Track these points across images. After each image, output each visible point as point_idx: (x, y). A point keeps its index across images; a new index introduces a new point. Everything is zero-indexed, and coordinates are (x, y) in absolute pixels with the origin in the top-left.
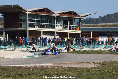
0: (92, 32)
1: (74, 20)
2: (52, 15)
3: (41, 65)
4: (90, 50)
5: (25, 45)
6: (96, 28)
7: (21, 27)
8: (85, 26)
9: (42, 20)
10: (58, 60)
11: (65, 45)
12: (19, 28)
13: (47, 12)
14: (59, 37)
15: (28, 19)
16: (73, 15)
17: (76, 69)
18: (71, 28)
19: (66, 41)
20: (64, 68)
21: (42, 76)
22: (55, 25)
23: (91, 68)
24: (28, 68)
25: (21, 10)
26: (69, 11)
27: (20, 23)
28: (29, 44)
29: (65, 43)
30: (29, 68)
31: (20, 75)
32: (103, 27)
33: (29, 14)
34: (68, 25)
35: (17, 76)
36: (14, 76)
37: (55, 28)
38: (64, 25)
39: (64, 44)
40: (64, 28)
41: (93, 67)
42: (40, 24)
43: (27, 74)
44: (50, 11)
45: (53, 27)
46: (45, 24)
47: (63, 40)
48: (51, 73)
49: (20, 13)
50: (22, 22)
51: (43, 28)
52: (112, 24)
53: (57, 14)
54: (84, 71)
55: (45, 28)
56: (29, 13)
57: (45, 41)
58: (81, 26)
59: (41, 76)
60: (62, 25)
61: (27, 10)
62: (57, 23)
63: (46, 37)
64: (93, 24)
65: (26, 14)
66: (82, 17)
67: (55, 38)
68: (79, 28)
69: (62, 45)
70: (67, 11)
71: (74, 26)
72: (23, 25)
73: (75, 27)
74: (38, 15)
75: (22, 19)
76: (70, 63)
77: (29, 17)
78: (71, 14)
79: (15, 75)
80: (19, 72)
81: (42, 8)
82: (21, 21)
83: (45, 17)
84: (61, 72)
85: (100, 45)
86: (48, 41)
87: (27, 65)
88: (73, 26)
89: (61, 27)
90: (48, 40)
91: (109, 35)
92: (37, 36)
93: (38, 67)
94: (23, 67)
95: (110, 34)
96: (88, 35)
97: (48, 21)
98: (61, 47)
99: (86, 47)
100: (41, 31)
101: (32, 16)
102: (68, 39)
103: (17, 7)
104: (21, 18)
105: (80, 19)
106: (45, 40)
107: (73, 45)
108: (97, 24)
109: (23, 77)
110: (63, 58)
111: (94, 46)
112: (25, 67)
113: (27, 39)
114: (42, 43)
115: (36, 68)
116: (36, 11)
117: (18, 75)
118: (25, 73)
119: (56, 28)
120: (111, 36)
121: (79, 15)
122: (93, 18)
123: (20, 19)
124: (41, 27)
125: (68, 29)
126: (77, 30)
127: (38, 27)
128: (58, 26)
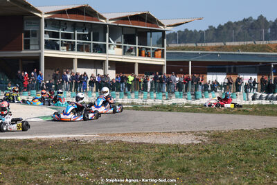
0: (190, 62)
1: (149, 34)
2: (98, 21)
3: (72, 136)
4: (186, 105)
6: (200, 52)
7: (27, 47)
8: (176, 49)
9: (76, 33)
10: (111, 125)
11: (129, 90)
12: (21, 50)
13: (87, 15)
14: (114, 72)
15: (43, 29)
16: (148, 22)
17: (152, 146)
18: (143, 53)
19: (130, 83)
20: (125, 145)
21: (75, 162)
22: (105, 45)
23: (189, 145)
24: (41, 144)
25: (27, 10)
26: (139, 13)
27: (25, 40)
28: (45, 87)
29: (129, 86)
30: (44, 143)
31: (24, 159)
32: (217, 50)
33: (46, 20)
34: (137, 46)
35: (16, 161)
36: (11, 161)
37: (105, 52)
38: (127, 45)
39: (127, 89)
40: (128, 52)
41: (193, 143)
42: (71, 42)
43: (39, 158)
44: (96, 12)
45: (102, 49)
46: (84, 43)
47: (124, 79)
48: (96, 155)
49: (25, 17)
50: (29, 37)
51: (78, 50)
52: (236, 44)
53: (110, 20)
54: (170, 152)
55: (82, 51)
56: (46, 16)
57: (81, 82)
58: (165, 48)
59: (71, 162)
60: (123, 45)
61: (41, 10)
62: (109, 41)
63: (85, 73)
64: (194, 45)
65: (40, 18)
66: (167, 26)
67: (104, 75)
68: (160, 52)
69: (120, 91)
70: (133, 14)
71: (150, 49)
72: (31, 43)
73: (151, 51)
74: (66, 22)
75: (29, 31)
76: (139, 134)
77: (46, 26)
78: (144, 20)
79: (13, 159)
80: (21, 152)
81: (75, 6)
82: (27, 34)
83: (84, 26)
84: (118, 154)
85: (209, 92)
86: (90, 82)
87: (39, 137)
88: (147, 49)
89: (120, 51)
90: (89, 80)
91: (230, 69)
93: (65, 141)
94: (30, 141)
95: (232, 67)
96: (181, 70)
97: (89, 35)
98: (118, 97)
99: (177, 97)
100: (73, 59)
101: (53, 24)
102: (135, 77)
104: (27, 28)
105: (163, 32)
106: (83, 79)
108: (203, 45)
109: (29, 164)
110: (124, 121)
111: (195, 95)
112: (34, 140)
113: (41, 76)
114: (76, 87)
115: (60, 144)
116: (62, 12)
117: (18, 159)
118: (34, 155)
119: (109, 51)
120: (236, 73)
121: (162, 22)
122: (193, 30)
123: (25, 29)
124: (73, 50)
125: (136, 55)
126: (158, 57)
127: (67, 50)
128: (112, 47)
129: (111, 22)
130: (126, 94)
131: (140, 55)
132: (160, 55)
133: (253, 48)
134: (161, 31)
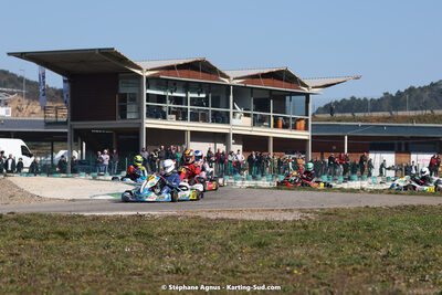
0: (346, 137)
1: (288, 98)
2: (219, 80)
6: (360, 124)
7: (123, 117)
9: (189, 95)
12: (115, 119)
13: (203, 71)
14: (240, 147)
15: (146, 91)
16: (286, 81)
18: (280, 124)
22: (228, 112)
26: (274, 70)
27: (119, 106)
32: (385, 122)
33: (149, 79)
34: (271, 114)
37: (228, 122)
38: (258, 113)
40: (258, 122)
42: (181, 109)
44: (216, 68)
45: (224, 119)
46: (199, 110)
49: (121, 75)
50: (126, 102)
51: (192, 120)
52: (412, 113)
53: (234, 79)
55: (198, 121)
56: (148, 74)
58: (310, 117)
60: (252, 112)
61: (142, 66)
62: (234, 108)
65: (140, 76)
66: (313, 87)
68: (303, 122)
70: (266, 71)
71: (289, 118)
72: (128, 110)
73: (291, 122)
74: (175, 83)
75: (126, 94)
78: (281, 79)
81: (187, 61)
82: (124, 98)
83: (199, 87)
88: (285, 118)
89: (249, 121)
91: (400, 145)
96: (334, 148)
97: (207, 99)
100: (184, 132)
101: (157, 84)
103: (110, 54)
104: (122, 90)
105: (307, 95)
108: (367, 115)
116: (170, 68)
119: (233, 121)
120: (408, 151)
121: (306, 82)
124: (184, 119)
125: (270, 126)
126: (300, 129)
127: (177, 119)
128: (238, 115)
129: (236, 82)
131: (276, 126)
132: (303, 126)
133: (434, 119)
134: (304, 94)
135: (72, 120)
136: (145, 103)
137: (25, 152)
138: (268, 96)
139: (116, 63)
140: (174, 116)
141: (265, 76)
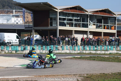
1: (109, 18)
2: (84, 13)
5: (53, 46)
9: (74, 18)
12: (49, 26)
13: (79, 10)
14: (92, 36)
15: (59, 17)
16: (108, 13)
18: (106, 27)
22: (88, 24)
25: (51, 8)
26: (104, 9)
33: (59, 13)
34: (103, 24)
37: (88, 27)
38: (98, 24)
40: (98, 27)
42: (71, 23)
44: (83, 9)
45: (86, 26)
46: (77, 23)
49: (50, 11)
50: (52, 20)
51: (75, 26)
53: (90, 12)
55: (77, 27)
56: (60, 11)
58: (116, 25)
60: (96, 24)
61: (57, 8)
62: (90, 22)
65: (57, 12)
68: (114, 27)
70: (101, 10)
71: (109, 26)
74: (69, 14)
75: (52, 18)
78: (106, 12)
81: (73, 6)
83: (77, 15)
88: (107, 25)
89: (95, 26)
92: (69, 36)
97: (80, 19)
100: (72, 30)
101: (63, 14)
103: (46, 4)
105: (115, 18)
107: (106, 45)
116: (67, 9)
119: (89, 27)
121: (115, 13)
123: (50, 17)
124: (72, 26)
125: (102, 28)
126: (113, 29)
127: (70, 26)
128: (91, 25)
129: (90, 13)
130: (96, 47)
131: (104, 28)
134: (114, 17)
135: (34, 27)
136: (59, 21)
137: (17, 38)
138: (101, 18)
139: (49, 7)
140: (69, 25)
141: (100, 11)
